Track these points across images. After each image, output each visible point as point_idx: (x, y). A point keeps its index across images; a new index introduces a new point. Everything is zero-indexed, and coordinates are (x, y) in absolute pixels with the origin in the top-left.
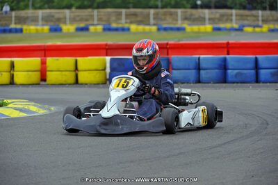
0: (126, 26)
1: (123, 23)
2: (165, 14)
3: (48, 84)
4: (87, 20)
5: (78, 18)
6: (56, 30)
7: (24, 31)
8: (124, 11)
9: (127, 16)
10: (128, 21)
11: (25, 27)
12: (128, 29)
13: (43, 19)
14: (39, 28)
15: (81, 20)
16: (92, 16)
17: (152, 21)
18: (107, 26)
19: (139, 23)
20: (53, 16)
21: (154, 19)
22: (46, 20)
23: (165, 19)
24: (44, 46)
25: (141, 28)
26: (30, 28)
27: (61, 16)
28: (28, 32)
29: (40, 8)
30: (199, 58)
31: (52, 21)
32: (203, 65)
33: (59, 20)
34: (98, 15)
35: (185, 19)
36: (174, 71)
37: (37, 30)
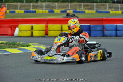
0: (84, 10)
1: (82, 9)
2: (101, 5)
3: (49, 37)
4: (66, 7)
5: (61, 7)
6: (51, 12)
7: (37, 12)
8: (82, 4)
9: (84, 6)
10: (84, 8)
11: (37, 10)
12: (84, 12)
13: (45, 7)
14: (44, 11)
15: (63, 8)
16: (68, 6)
17: (95, 8)
18: (75, 11)
19: (89, 9)
20: (50, 6)
21: (96, 7)
22: (47, 7)
23: (101, 8)
24: (47, 19)
25: (90, 11)
26: (39, 11)
27: (54, 5)
28: (38, 12)
29: (44, 2)
30: (117, 25)
31: (49, 8)
32: (118, 28)
33: (53, 7)
34: (71, 5)
35: (110, 8)
36: (106, 31)
37: (43, 12)
